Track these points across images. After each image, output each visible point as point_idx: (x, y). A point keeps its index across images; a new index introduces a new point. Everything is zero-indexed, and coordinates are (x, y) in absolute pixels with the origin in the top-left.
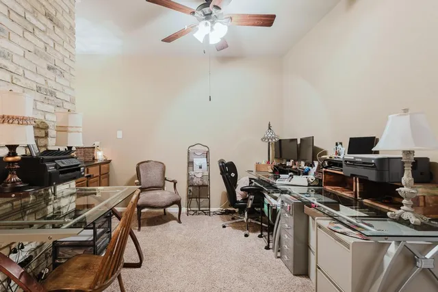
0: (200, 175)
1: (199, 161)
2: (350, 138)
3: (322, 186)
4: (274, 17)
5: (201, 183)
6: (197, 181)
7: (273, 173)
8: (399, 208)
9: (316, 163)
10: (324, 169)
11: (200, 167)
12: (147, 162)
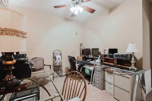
0: (59, 62)
1: (58, 57)
2: (109, 49)
3: (103, 62)
4: (95, 10)
5: (59, 65)
6: (58, 64)
7: (83, 59)
8: (131, 66)
9: (100, 56)
10: (103, 58)
11: (59, 59)
12: (36, 58)
